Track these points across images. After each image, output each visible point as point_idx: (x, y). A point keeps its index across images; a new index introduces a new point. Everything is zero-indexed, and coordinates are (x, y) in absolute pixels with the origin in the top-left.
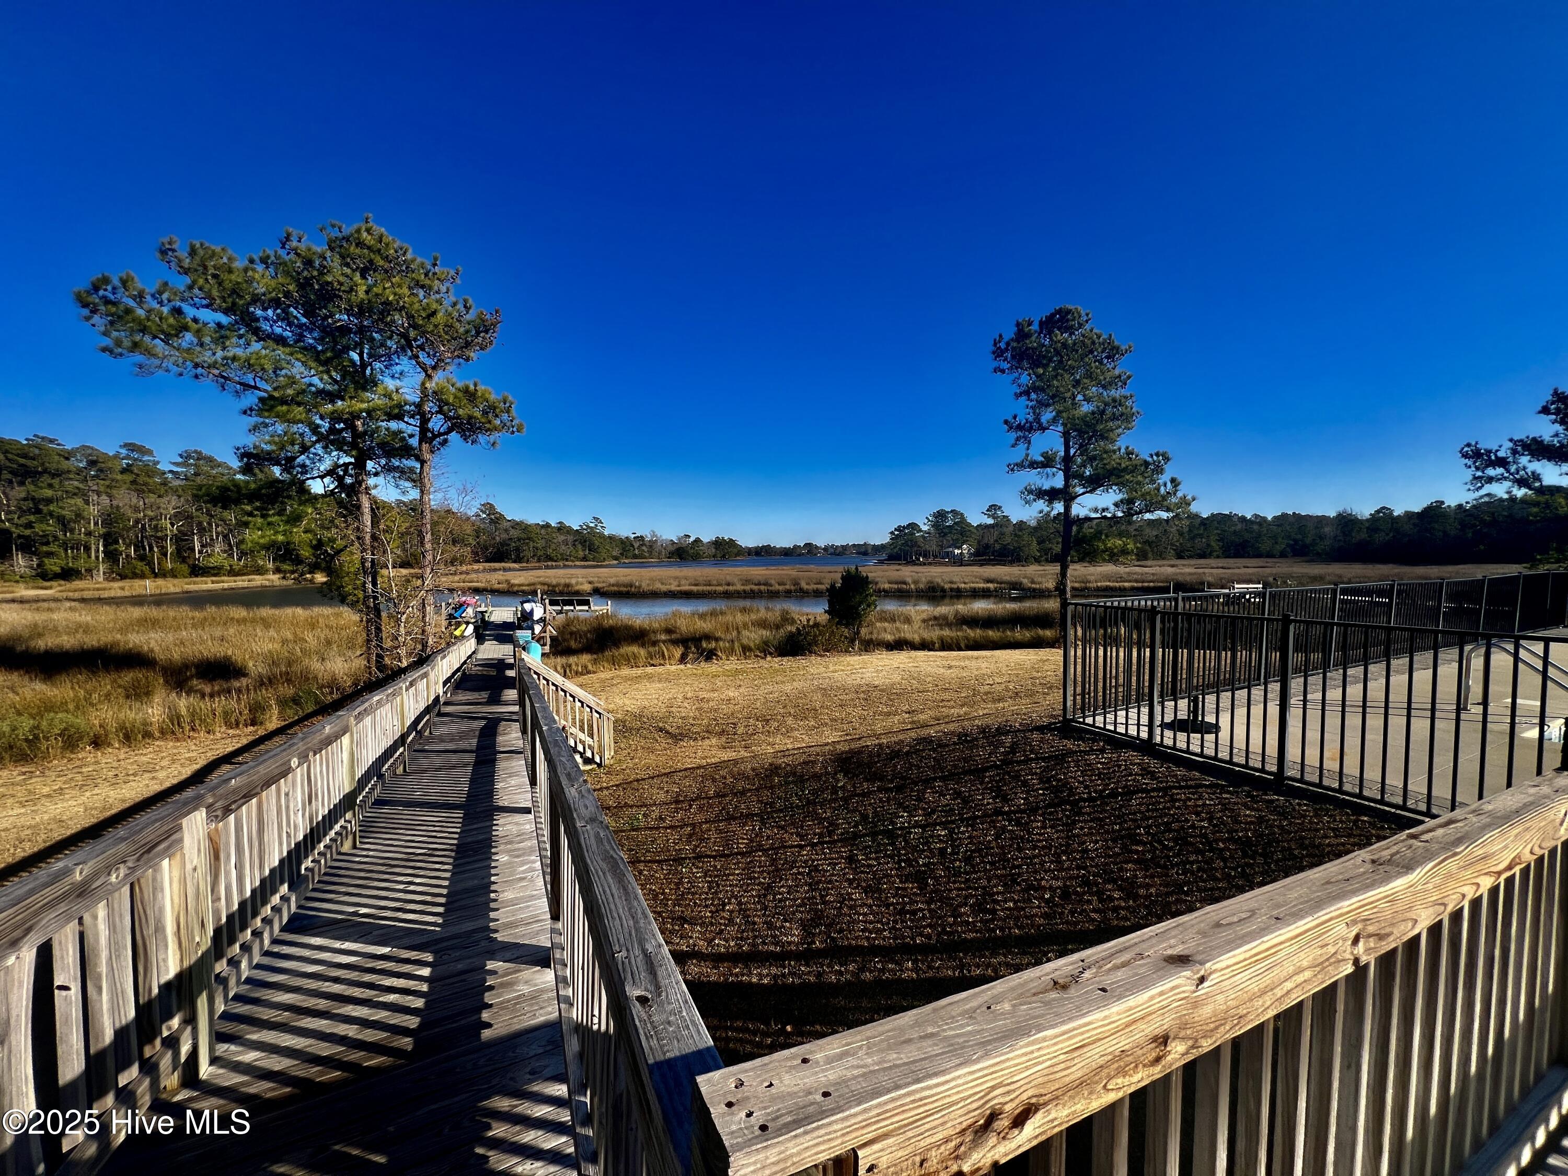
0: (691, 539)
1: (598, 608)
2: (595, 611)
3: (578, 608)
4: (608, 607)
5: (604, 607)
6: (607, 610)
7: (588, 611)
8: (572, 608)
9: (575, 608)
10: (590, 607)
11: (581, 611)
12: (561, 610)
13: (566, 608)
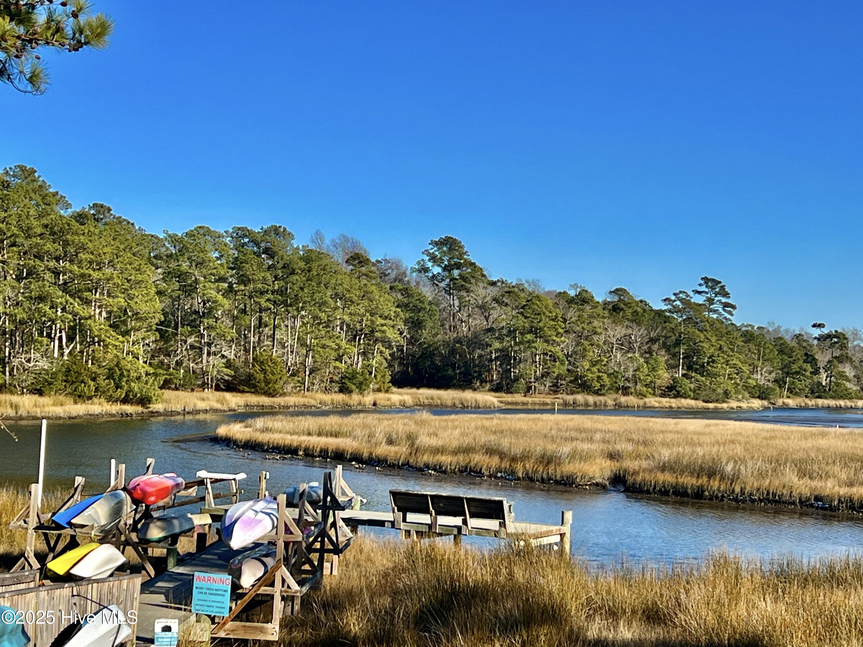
1: (532, 528)
2: (517, 537)
3: (474, 523)
4: (566, 529)
5: (554, 528)
6: (562, 535)
7: (496, 534)
8: (458, 521)
9: (465, 522)
10: (503, 525)
11: (481, 532)
12: (430, 526)
13: (444, 520)
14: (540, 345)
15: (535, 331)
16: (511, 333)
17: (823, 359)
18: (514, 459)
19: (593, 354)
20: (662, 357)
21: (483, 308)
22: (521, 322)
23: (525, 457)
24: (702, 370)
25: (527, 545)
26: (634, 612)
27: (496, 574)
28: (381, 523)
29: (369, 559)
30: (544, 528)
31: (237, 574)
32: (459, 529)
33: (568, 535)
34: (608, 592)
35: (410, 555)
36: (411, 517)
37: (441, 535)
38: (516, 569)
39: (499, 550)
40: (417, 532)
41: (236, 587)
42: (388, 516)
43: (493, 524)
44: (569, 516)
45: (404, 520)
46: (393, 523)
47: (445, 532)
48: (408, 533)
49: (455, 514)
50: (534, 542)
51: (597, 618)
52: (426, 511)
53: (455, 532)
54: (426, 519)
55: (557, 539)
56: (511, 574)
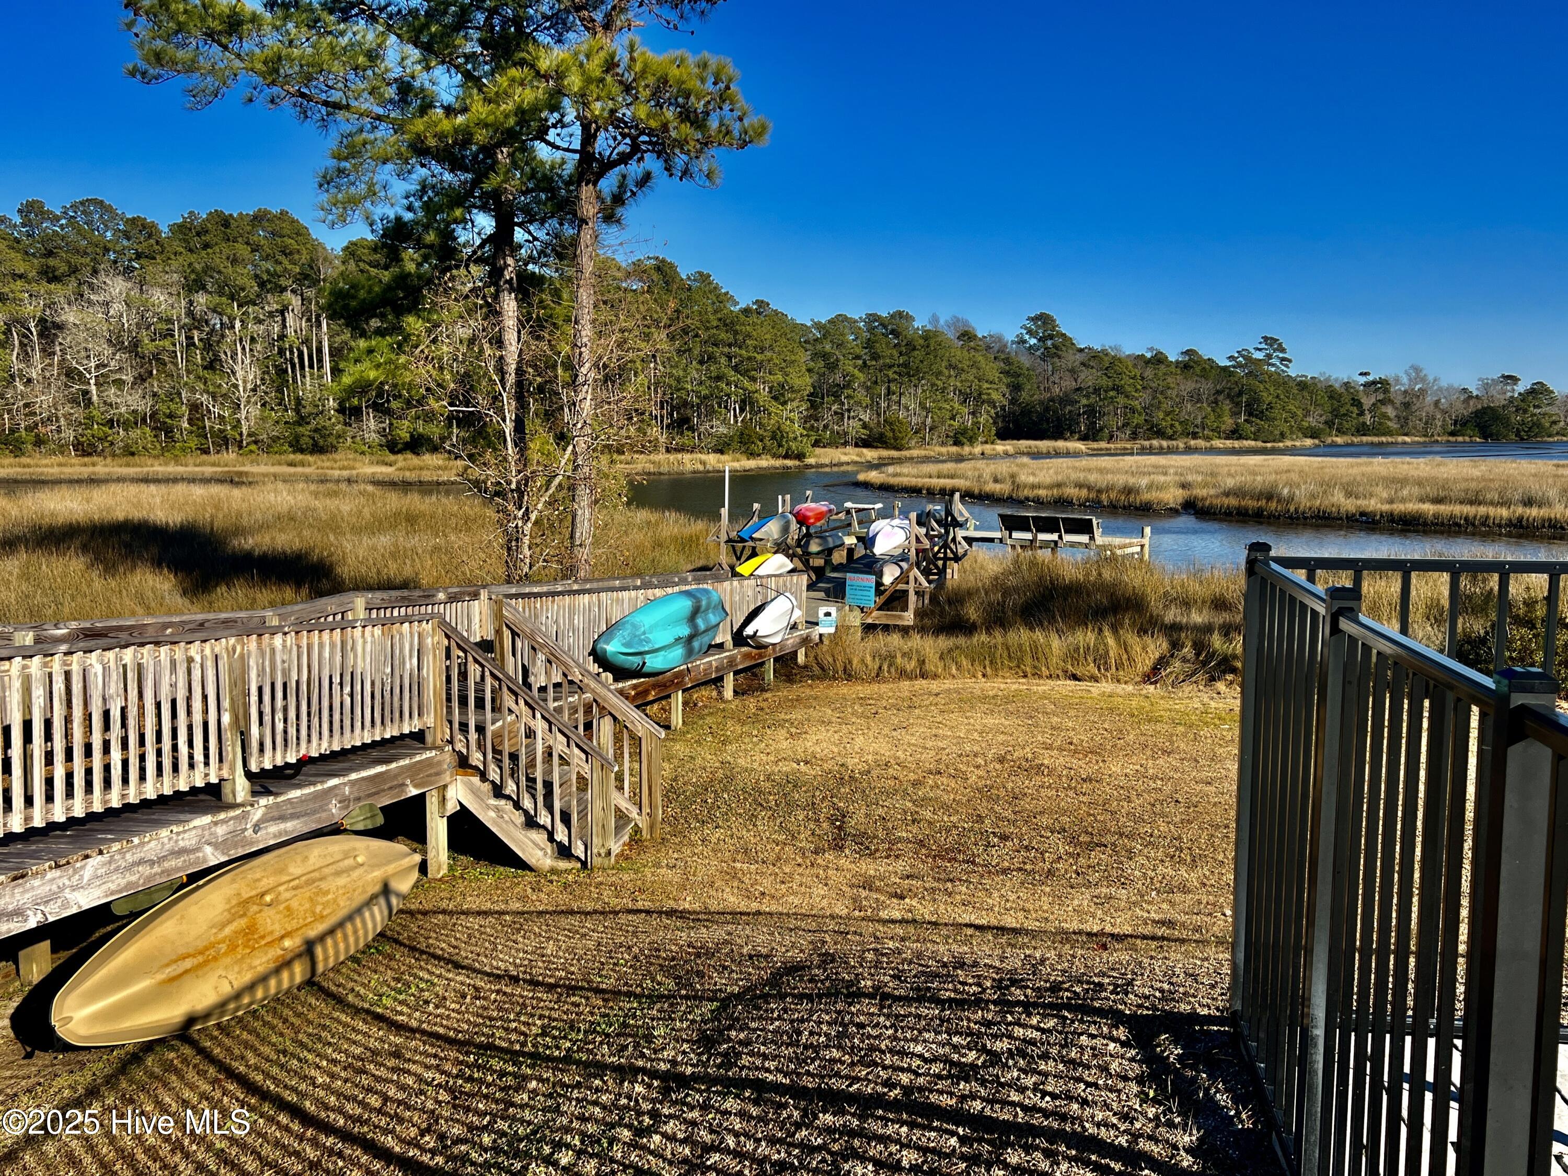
0: (1522, 386)
1: (1117, 541)
2: (1104, 547)
3: (1068, 538)
4: (1146, 541)
5: (1135, 541)
6: (1142, 546)
7: (1086, 546)
8: (1055, 537)
9: (1060, 537)
10: (1092, 538)
11: (1073, 545)
12: (1031, 541)
13: (1042, 537)
14: (1121, 400)
15: (1116, 388)
16: (1097, 391)
17: (1367, 402)
18: (1100, 491)
19: (1167, 405)
20: (1227, 406)
21: (1072, 371)
22: (1105, 382)
23: (1109, 489)
24: (1261, 415)
25: (1113, 554)
26: (1204, 602)
27: (1088, 575)
28: (991, 540)
29: (982, 567)
30: (1128, 541)
31: (880, 575)
32: (1056, 542)
33: (1147, 546)
34: (1182, 586)
35: (1016, 562)
36: (1016, 535)
37: (1041, 548)
38: (1103, 571)
39: (1089, 558)
40: (1022, 547)
41: (879, 584)
42: (997, 535)
43: (1084, 539)
44: (1148, 530)
45: (1010, 537)
46: (1001, 540)
47: (1045, 545)
48: (1013, 547)
49: (1052, 531)
50: (1119, 552)
51: (1173, 607)
52: (1029, 530)
53: (1052, 545)
54: (1028, 536)
55: (1138, 549)
56: (1100, 574)
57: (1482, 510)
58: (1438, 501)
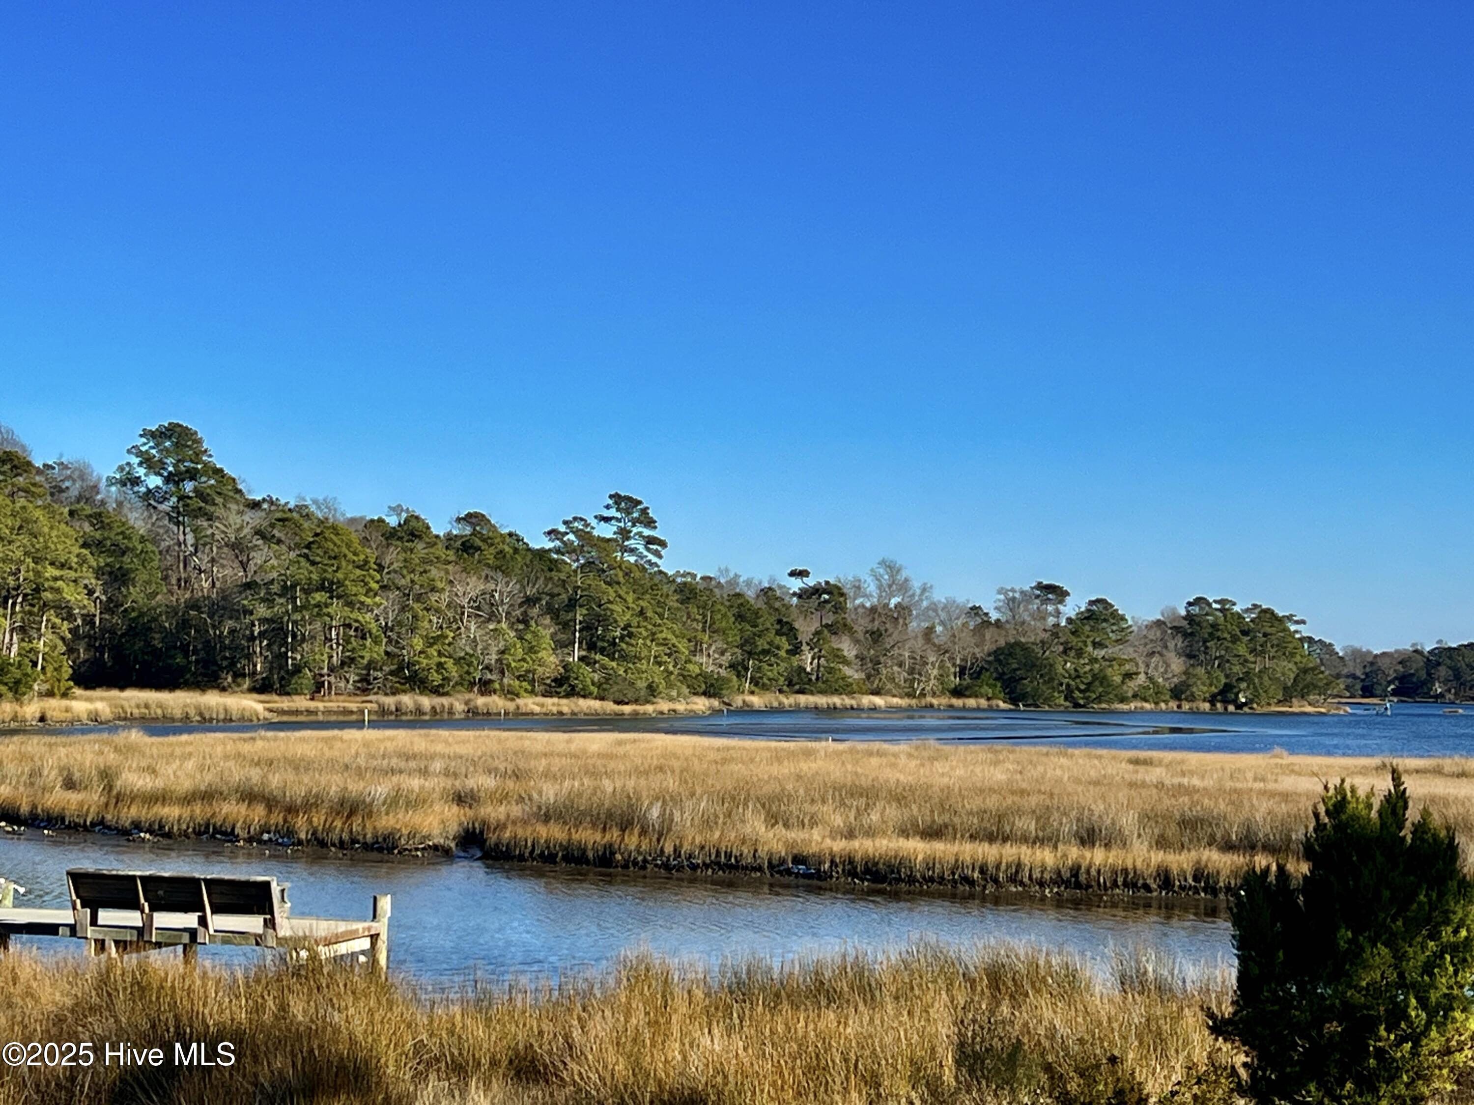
0: (1072, 607)
1: (323, 927)
2: (295, 943)
3: (219, 922)
4: (381, 927)
5: (359, 926)
6: (374, 938)
7: (259, 940)
8: (190, 920)
9: (203, 921)
10: (270, 924)
11: (231, 937)
12: (140, 931)
13: (164, 920)
14: (336, 608)
15: (330, 587)
16: (287, 590)
17: (806, 628)
18: (291, 809)
19: (430, 624)
20: (546, 629)
21: (238, 547)
22: (304, 572)
23: (310, 804)
24: (611, 649)
25: (314, 957)
26: (494, 1063)
27: (258, 1009)
28: (51, 929)
29: (29, 993)
30: (342, 927)
32: (193, 933)
33: (384, 937)
34: (451, 1032)
35: (104, 980)
36: (106, 916)
37: (159, 945)
38: (292, 1000)
39: (262, 968)
40: (117, 943)
42: (64, 916)
43: (253, 923)
44: (385, 904)
45: (94, 922)
46: (73, 929)
47: (169, 939)
48: (101, 945)
49: (186, 909)
50: (324, 952)
51: (432, 1077)
52: (135, 905)
53: (186, 938)
54: (133, 918)
55: (365, 944)
56: (283, 1007)
57: (1010, 852)
58: (933, 833)
